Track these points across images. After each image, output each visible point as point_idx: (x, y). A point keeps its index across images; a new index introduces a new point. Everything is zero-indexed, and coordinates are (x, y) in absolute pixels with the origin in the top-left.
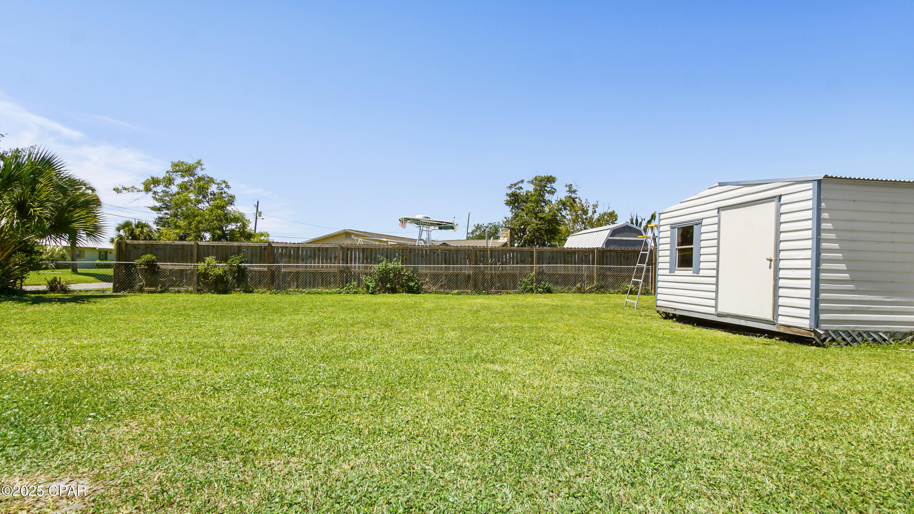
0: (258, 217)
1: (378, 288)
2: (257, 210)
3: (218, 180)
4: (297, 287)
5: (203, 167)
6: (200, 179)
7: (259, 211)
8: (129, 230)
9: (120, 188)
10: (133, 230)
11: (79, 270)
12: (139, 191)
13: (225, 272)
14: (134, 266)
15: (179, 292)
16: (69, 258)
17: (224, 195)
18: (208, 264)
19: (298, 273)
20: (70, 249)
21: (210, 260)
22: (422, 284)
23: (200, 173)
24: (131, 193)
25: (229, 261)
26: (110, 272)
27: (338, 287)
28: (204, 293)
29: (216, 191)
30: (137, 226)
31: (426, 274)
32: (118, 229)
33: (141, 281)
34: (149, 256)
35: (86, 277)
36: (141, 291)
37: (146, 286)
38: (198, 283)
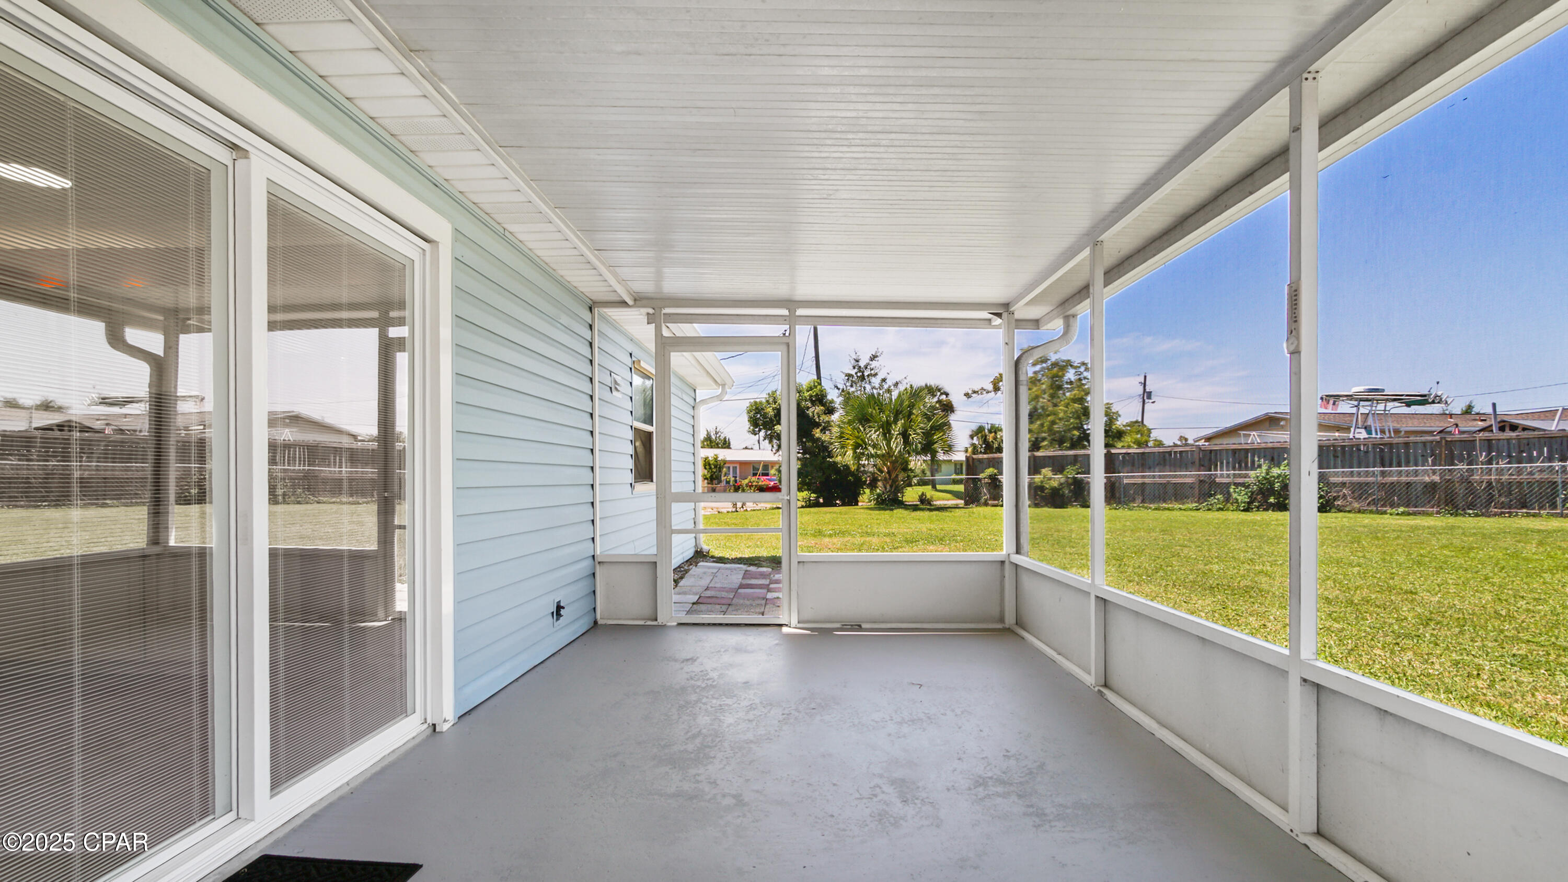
1: (1256, 504)
3: (1077, 361)
4: (1143, 501)
6: (1055, 364)
7: (1147, 390)
8: (982, 437)
9: (970, 392)
10: (986, 436)
11: (938, 487)
12: (988, 392)
13: (1061, 484)
14: (980, 480)
16: (928, 473)
17: (1084, 382)
18: (1044, 477)
19: (1143, 484)
20: (929, 462)
21: (1047, 472)
22: (1335, 498)
23: (1053, 357)
24: (980, 396)
25: (1065, 473)
26: (961, 488)
27: (1195, 502)
28: (1042, 507)
29: (1073, 378)
30: (990, 432)
31: (1343, 484)
32: (972, 437)
33: (985, 495)
34: (991, 469)
35: (944, 494)
36: (986, 504)
37: (990, 499)
38: (1035, 496)
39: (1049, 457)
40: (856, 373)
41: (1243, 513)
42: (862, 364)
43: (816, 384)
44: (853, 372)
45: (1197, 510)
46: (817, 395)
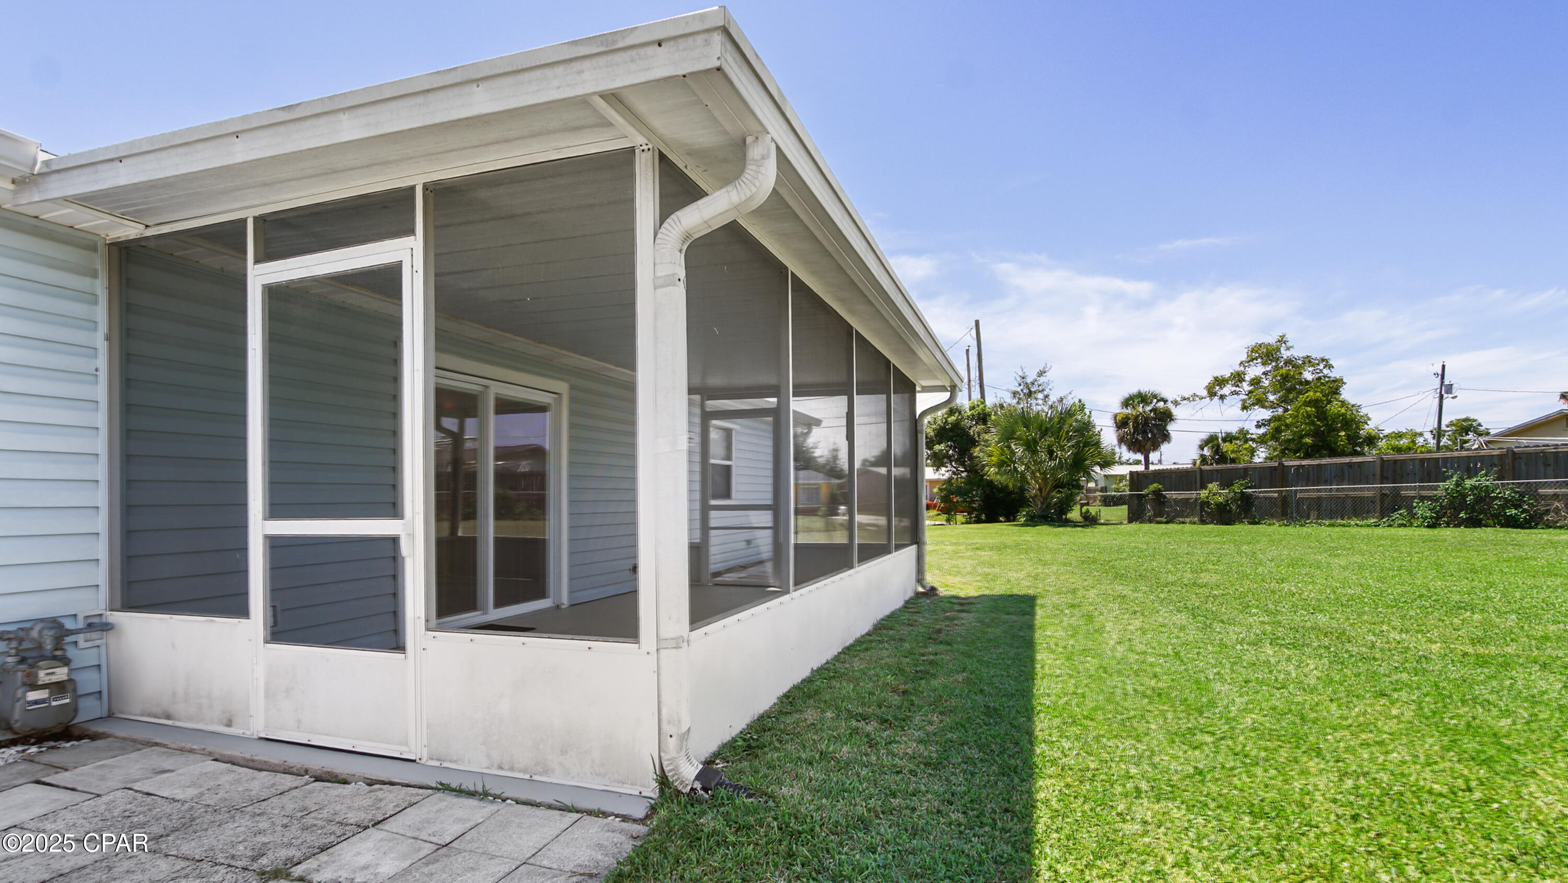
0: (1445, 396)
1: (1445, 519)
2: (1442, 382)
3: (1314, 359)
5: (1289, 344)
6: (1287, 363)
7: (1446, 382)
8: (1214, 446)
9: (1179, 399)
10: (1219, 444)
12: (1201, 398)
13: (1227, 500)
14: (1144, 496)
15: (1183, 523)
17: (1324, 381)
18: (1211, 491)
19: (1319, 498)
21: (1213, 486)
23: (1285, 354)
25: (1233, 487)
27: (1375, 518)
28: (1206, 523)
30: (1224, 440)
33: (1150, 511)
34: (1155, 485)
36: (1150, 521)
37: (1155, 516)
38: (1201, 512)
39: (1217, 471)
40: (1022, 390)
41: (1427, 529)
42: (1029, 380)
43: (979, 403)
44: (1019, 389)
45: (1376, 526)
46: (979, 414)
